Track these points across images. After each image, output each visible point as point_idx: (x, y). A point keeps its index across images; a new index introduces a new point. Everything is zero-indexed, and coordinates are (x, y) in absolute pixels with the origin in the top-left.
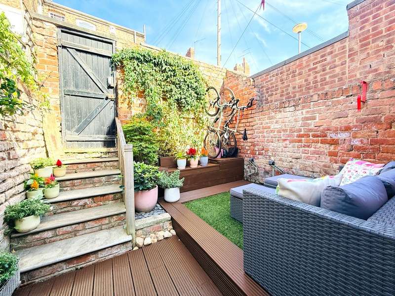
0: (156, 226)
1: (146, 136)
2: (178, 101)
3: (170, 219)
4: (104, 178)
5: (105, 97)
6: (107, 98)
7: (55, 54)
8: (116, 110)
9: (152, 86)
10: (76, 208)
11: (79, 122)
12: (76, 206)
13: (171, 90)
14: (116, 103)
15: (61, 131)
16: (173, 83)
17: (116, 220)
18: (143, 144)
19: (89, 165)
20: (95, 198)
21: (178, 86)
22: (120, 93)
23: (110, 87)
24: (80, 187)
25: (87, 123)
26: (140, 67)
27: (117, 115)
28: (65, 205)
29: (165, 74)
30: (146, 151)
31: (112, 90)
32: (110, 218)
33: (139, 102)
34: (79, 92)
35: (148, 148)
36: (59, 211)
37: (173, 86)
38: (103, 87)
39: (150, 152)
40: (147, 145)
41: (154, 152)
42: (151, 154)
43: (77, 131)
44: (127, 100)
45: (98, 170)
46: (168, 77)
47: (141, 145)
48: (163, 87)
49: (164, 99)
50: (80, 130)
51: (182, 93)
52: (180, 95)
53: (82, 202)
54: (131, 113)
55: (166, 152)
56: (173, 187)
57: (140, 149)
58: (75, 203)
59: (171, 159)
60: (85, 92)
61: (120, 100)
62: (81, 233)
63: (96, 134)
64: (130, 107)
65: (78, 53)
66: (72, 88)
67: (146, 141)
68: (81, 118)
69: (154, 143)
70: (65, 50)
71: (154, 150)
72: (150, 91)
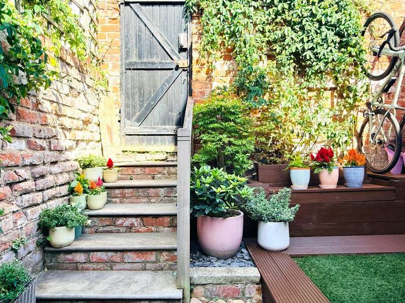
0: (230, 286)
1: (232, 124)
2: (298, 57)
3: (258, 280)
4: (162, 190)
5: (174, 67)
6: (177, 68)
7: (116, 15)
8: (190, 84)
9: (247, 36)
10: (121, 229)
11: (141, 106)
12: (121, 225)
13: (284, 37)
14: (190, 73)
15: (119, 121)
16: (288, 23)
17: (167, 260)
18: (225, 138)
19: (147, 169)
20: (145, 219)
21: (297, 27)
22: (195, 55)
23: (182, 50)
24: (132, 200)
25: (151, 108)
26: (228, 8)
27: (190, 93)
28: (107, 221)
29: (271, 10)
30: (229, 150)
31: (184, 54)
32: (158, 253)
33: (226, 68)
34: (142, 63)
35: (234, 145)
36: (101, 229)
37: (287, 30)
38: (172, 50)
39: (237, 152)
40: (232, 139)
41: (244, 153)
42: (239, 156)
43: (138, 120)
44: (206, 67)
45: (159, 178)
46: (277, 14)
47: (220, 140)
48: (267, 34)
49: (270, 57)
50: (141, 119)
51: (306, 39)
52: (301, 44)
53: (128, 222)
54: (211, 87)
55: (273, 156)
56: (273, 219)
57: (218, 146)
58: (120, 221)
59: (279, 169)
60: (149, 63)
61: (195, 68)
62: (118, 266)
63: (162, 124)
64: (210, 77)
65: (143, 7)
66: (134, 59)
67: (230, 132)
68: (143, 101)
69: (246, 137)
70: (128, 7)
71: (244, 149)
72: (243, 45)
